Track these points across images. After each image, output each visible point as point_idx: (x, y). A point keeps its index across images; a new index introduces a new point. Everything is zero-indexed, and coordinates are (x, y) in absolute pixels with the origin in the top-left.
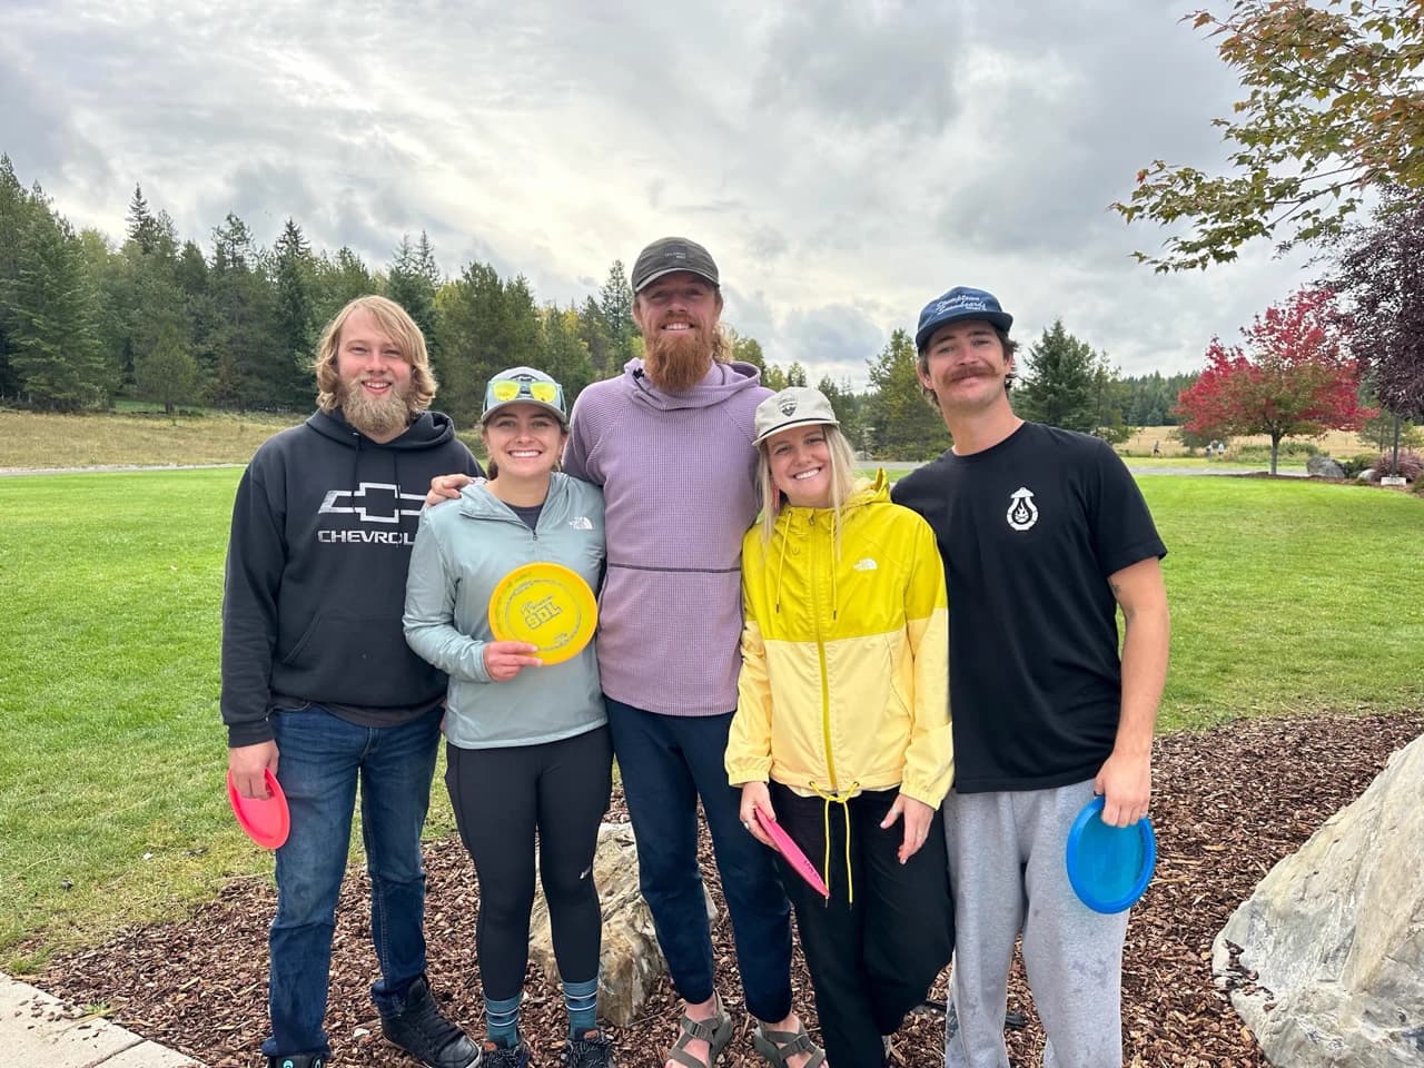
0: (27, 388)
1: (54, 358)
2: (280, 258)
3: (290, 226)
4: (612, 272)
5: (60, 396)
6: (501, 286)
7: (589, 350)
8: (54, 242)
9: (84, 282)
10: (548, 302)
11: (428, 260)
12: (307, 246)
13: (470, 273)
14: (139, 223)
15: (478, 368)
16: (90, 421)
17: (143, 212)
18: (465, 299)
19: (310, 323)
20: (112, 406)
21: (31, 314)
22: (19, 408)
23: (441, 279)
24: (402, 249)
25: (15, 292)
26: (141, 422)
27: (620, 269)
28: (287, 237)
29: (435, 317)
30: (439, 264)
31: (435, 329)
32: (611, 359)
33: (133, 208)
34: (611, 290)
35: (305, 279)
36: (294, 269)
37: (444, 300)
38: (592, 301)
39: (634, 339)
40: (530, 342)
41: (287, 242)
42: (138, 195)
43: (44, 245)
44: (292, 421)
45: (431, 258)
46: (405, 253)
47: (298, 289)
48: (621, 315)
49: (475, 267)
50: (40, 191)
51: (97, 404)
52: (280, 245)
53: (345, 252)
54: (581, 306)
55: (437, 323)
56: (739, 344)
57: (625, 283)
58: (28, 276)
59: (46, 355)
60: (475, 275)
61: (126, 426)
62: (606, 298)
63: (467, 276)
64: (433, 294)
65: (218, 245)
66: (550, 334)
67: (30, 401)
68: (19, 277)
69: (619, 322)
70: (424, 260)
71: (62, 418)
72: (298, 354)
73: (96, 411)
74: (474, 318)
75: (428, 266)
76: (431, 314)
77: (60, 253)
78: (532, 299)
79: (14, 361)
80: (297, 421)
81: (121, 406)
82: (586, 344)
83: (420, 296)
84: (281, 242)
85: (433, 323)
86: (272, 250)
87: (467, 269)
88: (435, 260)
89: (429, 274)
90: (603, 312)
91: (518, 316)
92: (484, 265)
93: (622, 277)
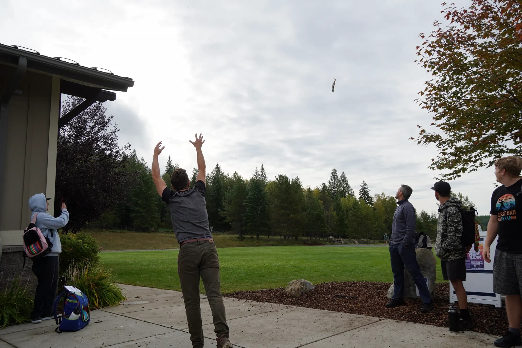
0: (134, 224)
1: (143, 214)
2: (213, 177)
3: (217, 165)
4: (332, 173)
5: (143, 226)
6: (289, 182)
7: (323, 204)
8: (146, 176)
9: (154, 189)
10: (307, 186)
11: (263, 174)
12: (222, 172)
13: (278, 178)
14: (169, 168)
15: (281, 212)
16: (152, 234)
17: (171, 164)
18: (277, 188)
19: (223, 199)
20: (158, 230)
21: (137, 200)
22: (131, 230)
23: (268, 180)
24: (255, 172)
25: (133, 193)
26: (168, 235)
27: (335, 172)
28: (216, 169)
29: (266, 195)
30: (267, 176)
31: (266, 199)
32: (332, 207)
33: (168, 163)
34: (332, 180)
35: (222, 183)
36: (218, 180)
37: (269, 188)
38: (325, 185)
39: (341, 198)
40: (300, 202)
41: (216, 171)
42: (169, 159)
43: (143, 177)
44: (216, 234)
45: (265, 173)
46: (256, 173)
47: (219, 187)
48: (336, 189)
49: (280, 176)
50: (143, 160)
51: (153, 229)
52: (214, 172)
53: (235, 173)
54: (320, 187)
55: (267, 196)
56: (386, 199)
57: (338, 177)
58: (138, 187)
59: (141, 213)
60: (280, 179)
61: (163, 236)
62: (330, 183)
63: (277, 179)
64: (265, 186)
65: (194, 173)
66: (308, 198)
67: (134, 228)
68: (135, 188)
69: (335, 192)
70: (262, 174)
71: (144, 234)
72: (219, 210)
73: (153, 231)
74: (280, 194)
75: (264, 176)
76: (265, 193)
77: (148, 179)
78: (301, 186)
79: (132, 215)
80: (217, 234)
81: (160, 230)
82: (322, 202)
83: (261, 188)
84: (214, 171)
85: (265, 197)
86: (211, 174)
87: (277, 177)
88: (266, 174)
89: (264, 179)
90: (329, 189)
91: (296, 192)
92: (283, 175)
93: (336, 175)
